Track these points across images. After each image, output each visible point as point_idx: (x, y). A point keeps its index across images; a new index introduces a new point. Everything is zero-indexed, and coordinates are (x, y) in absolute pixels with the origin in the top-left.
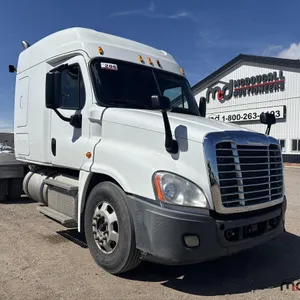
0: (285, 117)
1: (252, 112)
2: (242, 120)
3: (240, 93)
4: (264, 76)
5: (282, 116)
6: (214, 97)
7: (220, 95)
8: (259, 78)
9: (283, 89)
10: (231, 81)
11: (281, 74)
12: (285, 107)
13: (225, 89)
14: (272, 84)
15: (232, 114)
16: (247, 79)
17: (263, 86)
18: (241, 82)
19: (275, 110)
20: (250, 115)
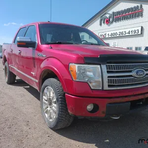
1: (124, 31)
2: (118, 36)
5: (140, 33)
7: (107, 21)
8: (128, 10)
10: (113, 13)
11: (141, 6)
15: (113, 32)
18: (118, 13)
19: (136, 29)
20: (122, 33)
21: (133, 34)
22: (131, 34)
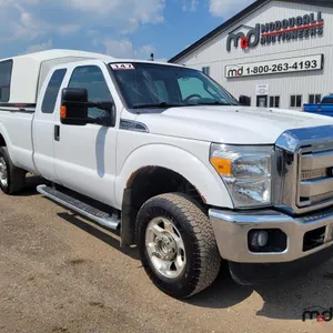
0: (322, 67)
1: (283, 62)
2: (270, 72)
3: (269, 40)
4: (299, 18)
5: (318, 67)
6: (236, 45)
8: (292, 21)
9: (321, 33)
10: (258, 25)
11: (320, 15)
12: (322, 56)
13: (250, 35)
14: (308, 28)
16: (277, 22)
17: (296, 30)
19: (310, 59)
20: (279, 67)
21: (304, 69)
22: (299, 69)
